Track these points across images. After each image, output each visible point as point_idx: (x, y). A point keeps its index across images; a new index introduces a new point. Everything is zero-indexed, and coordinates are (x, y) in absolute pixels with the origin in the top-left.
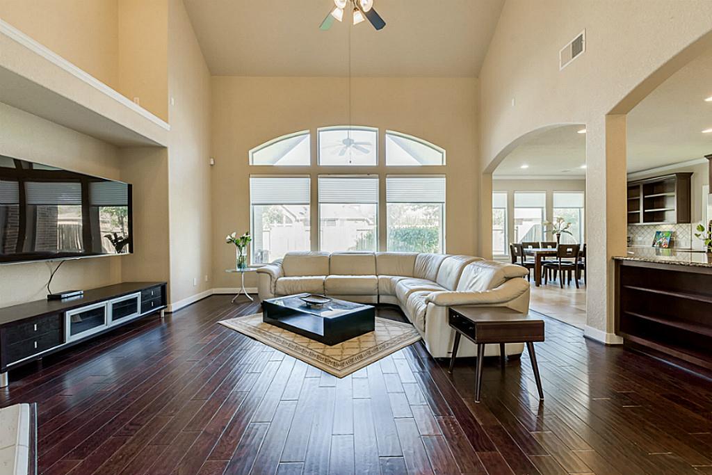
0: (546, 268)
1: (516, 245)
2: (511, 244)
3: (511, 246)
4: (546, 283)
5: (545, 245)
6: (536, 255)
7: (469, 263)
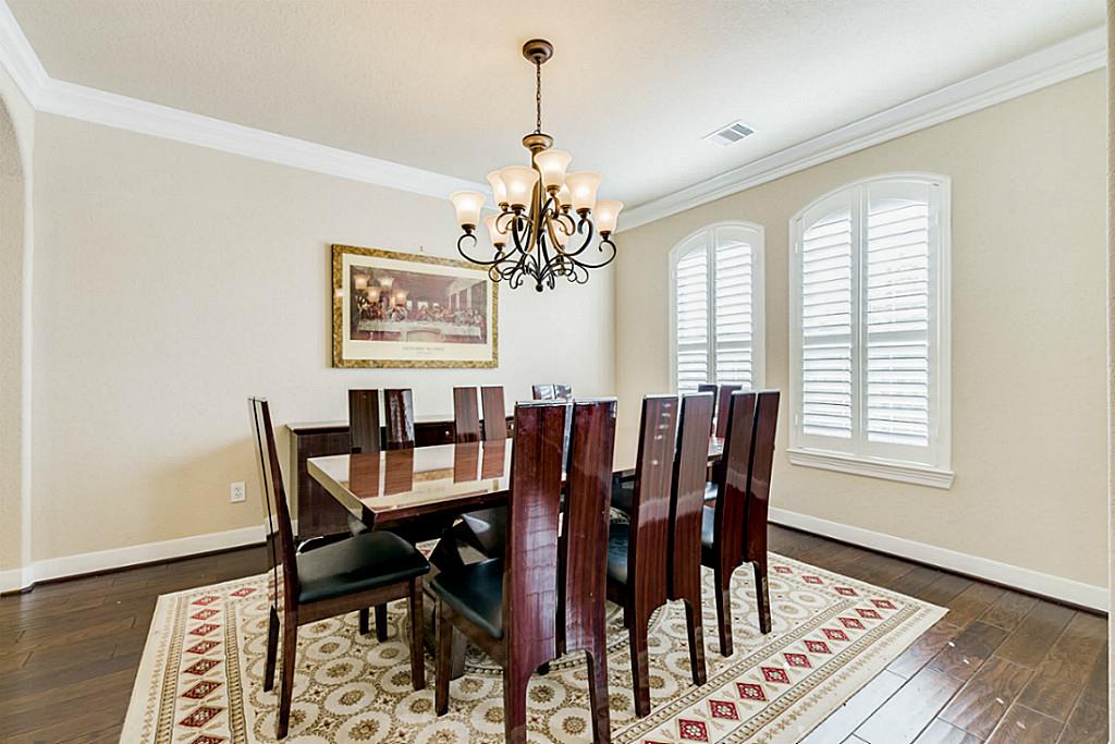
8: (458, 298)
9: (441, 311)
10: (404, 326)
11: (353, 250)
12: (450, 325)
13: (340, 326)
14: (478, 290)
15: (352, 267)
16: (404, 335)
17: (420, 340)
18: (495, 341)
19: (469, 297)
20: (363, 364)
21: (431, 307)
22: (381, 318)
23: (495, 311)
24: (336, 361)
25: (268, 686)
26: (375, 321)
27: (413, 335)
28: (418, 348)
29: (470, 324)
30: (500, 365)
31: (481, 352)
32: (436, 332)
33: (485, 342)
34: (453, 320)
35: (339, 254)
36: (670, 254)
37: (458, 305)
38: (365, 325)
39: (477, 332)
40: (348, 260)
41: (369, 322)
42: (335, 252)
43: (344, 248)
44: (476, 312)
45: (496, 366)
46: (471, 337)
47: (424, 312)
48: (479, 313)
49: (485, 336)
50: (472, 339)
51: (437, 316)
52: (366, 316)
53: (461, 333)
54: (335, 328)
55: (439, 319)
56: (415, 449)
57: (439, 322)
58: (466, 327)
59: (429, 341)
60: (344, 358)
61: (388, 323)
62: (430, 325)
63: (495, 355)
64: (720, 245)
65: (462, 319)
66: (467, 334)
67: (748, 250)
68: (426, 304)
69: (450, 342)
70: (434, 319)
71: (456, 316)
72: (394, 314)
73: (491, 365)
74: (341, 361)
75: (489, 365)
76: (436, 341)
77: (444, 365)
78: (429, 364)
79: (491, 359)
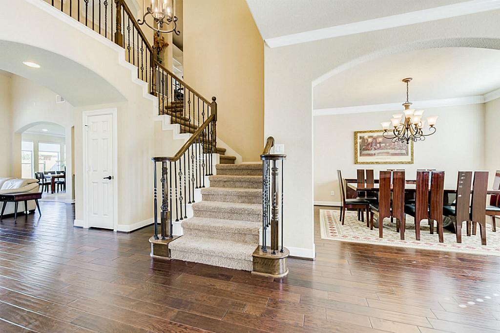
0: (58, 184)
1: (38, 173)
2: (36, 172)
3: (36, 174)
4: (58, 192)
5: (58, 173)
6: (51, 178)
7: (7, 180)
9: (390, 146)
10: (376, 152)
11: (360, 132)
12: (393, 150)
15: (360, 137)
16: (376, 154)
17: (382, 155)
18: (412, 155)
20: (363, 163)
21: (386, 145)
22: (369, 150)
23: (412, 144)
24: (356, 162)
25: (340, 221)
26: (367, 151)
27: (380, 154)
28: (381, 158)
30: (414, 163)
31: (408, 158)
32: (388, 153)
33: (408, 155)
34: (394, 149)
38: (364, 152)
39: (404, 152)
40: (359, 135)
42: (356, 133)
43: (358, 132)
44: (404, 145)
45: (412, 163)
49: (407, 153)
50: (402, 154)
52: (365, 150)
53: (398, 153)
54: (356, 153)
55: (389, 149)
58: (400, 150)
59: (386, 156)
61: (371, 151)
62: (386, 151)
63: (412, 159)
65: (398, 148)
66: (400, 153)
68: (384, 145)
69: (393, 156)
70: (387, 149)
72: (373, 149)
74: (357, 162)
75: (409, 163)
76: (388, 156)
77: (390, 163)
78: (385, 163)
79: (410, 161)
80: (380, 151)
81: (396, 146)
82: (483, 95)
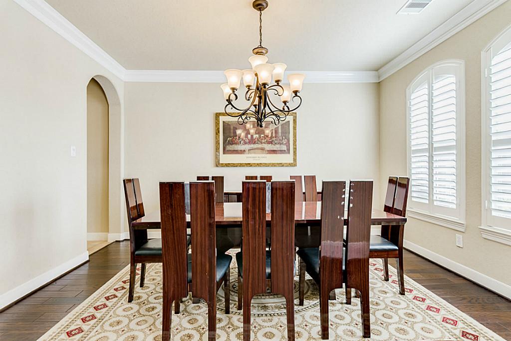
8: (274, 131)
9: (265, 138)
10: (247, 147)
11: (224, 114)
12: (270, 145)
13: (219, 148)
14: (285, 126)
15: (223, 122)
16: (247, 151)
17: (255, 153)
18: (295, 153)
19: (280, 131)
20: (228, 165)
21: (260, 137)
22: (236, 144)
23: (295, 136)
24: (217, 164)
26: (233, 145)
27: (251, 151)
28: (253, 157)
29: (280, 144)
30: (297, 165)
31: (287, 158)
32: (263, 149)
33: (289, 153)
34: (271, 143)
35: (219, 117)
36: (407, 90)
37: (274, 135)
38: (229, 148)
39: (284, 148)
40: (222, 119)
41: (231, 146)
42: (217, 116)
43: (220, 114)
44: (284, 137)
45: (295, 165)
46: (281, 151)
47: (256, 140)
48: (286, 138)
49: (289, 150)
50: (282, 152)
51: (263, 141)
53: (276, 149)
54: (217, 149)
56: (224, 203)
57: (264, 144)
58: (278, 146)
59: (260, 154)
60: (221, 162)
61: (239, 146)
62: (260, 146)
63: (295, 160)
64: (436, 79)
65: (276, 142)
66: (279, 149)
67: (453, 80)
68: (257, 136)
69: (270, 153)
70: (261, 143)
71: (273, 141)
72: (242, 142)
73: (293, 165)
74: (219, 163)
75: (290, 165)
76: (263, 153)
77: (266, 165)
78: (259, 165)
79: (292, 162)
80: (252, 146)
81: (274, 139)
82: (377, 70)
